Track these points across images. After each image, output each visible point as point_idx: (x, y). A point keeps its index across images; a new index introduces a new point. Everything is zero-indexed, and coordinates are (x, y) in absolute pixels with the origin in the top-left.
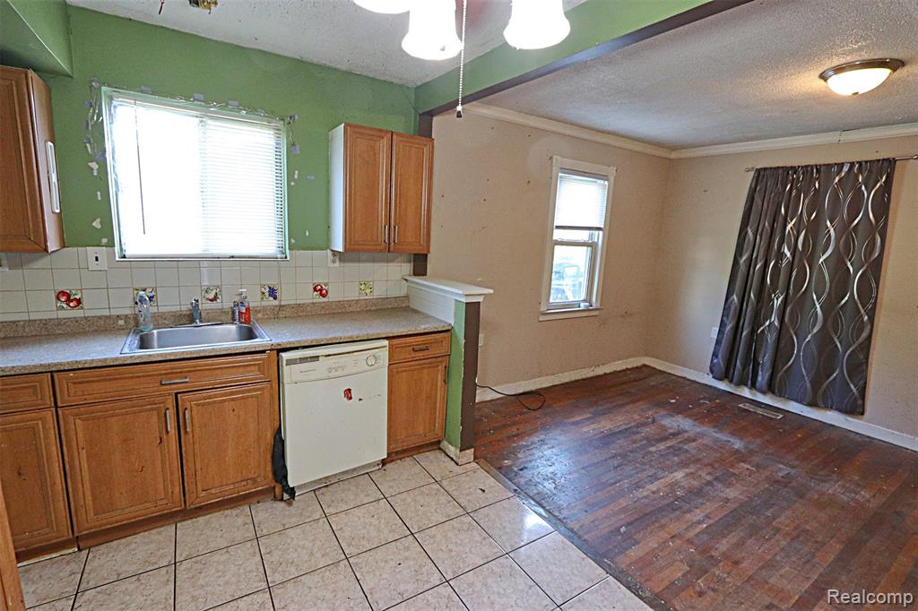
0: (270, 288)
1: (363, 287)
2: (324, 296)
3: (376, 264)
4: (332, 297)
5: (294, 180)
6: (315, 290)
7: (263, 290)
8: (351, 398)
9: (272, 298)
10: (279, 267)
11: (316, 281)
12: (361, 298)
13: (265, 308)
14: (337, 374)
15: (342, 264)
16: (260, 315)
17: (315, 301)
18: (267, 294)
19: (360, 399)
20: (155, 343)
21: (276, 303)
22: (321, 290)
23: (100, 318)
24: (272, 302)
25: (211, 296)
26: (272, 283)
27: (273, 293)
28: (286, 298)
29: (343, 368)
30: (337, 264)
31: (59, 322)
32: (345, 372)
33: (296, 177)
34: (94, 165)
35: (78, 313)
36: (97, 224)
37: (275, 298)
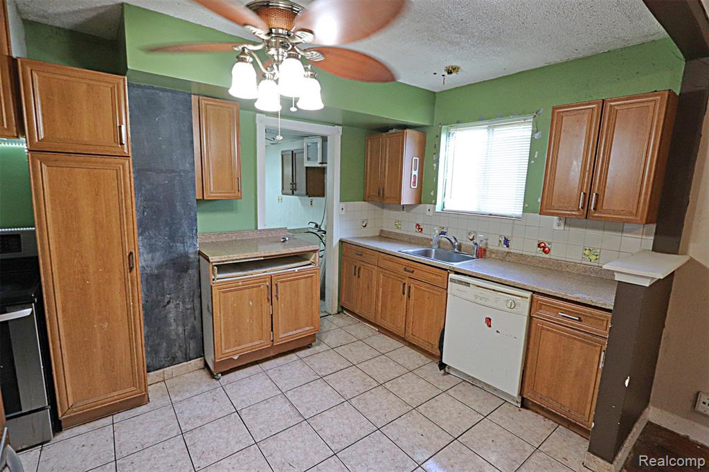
0: (505, 238)
1: (587, 252)
2: (546, 252)
3: (606, 233)
4: (553, 255)
5: (535, 159)
6: (539, 246)
7: (501, 239)
8: (490, 326)
9: (505, 246)
10: (513, 224)
11: (541, 239)
12: (583, 262)
13: (497, 252)
14: (480, 302)
15: (567, 228)
16: (493, 256)
17: (538, 255)
18: (503, 242)
19: (498, 332)
20: (433, 256)
21: (507, 250)
22: (544, 247)
23: (425, 238)
24: (505, 248)
25: (471, 238)
26: (508, 235)
27: (506, 242)
28: (515, 248)
29: (487, 300)
30: (562, 227)
31: (414, 238)
32: (487, 303)
33: (536, 156)
34: (435, 165)
35: (420, 235)
36: (432, 194)
37: (508, 246)
